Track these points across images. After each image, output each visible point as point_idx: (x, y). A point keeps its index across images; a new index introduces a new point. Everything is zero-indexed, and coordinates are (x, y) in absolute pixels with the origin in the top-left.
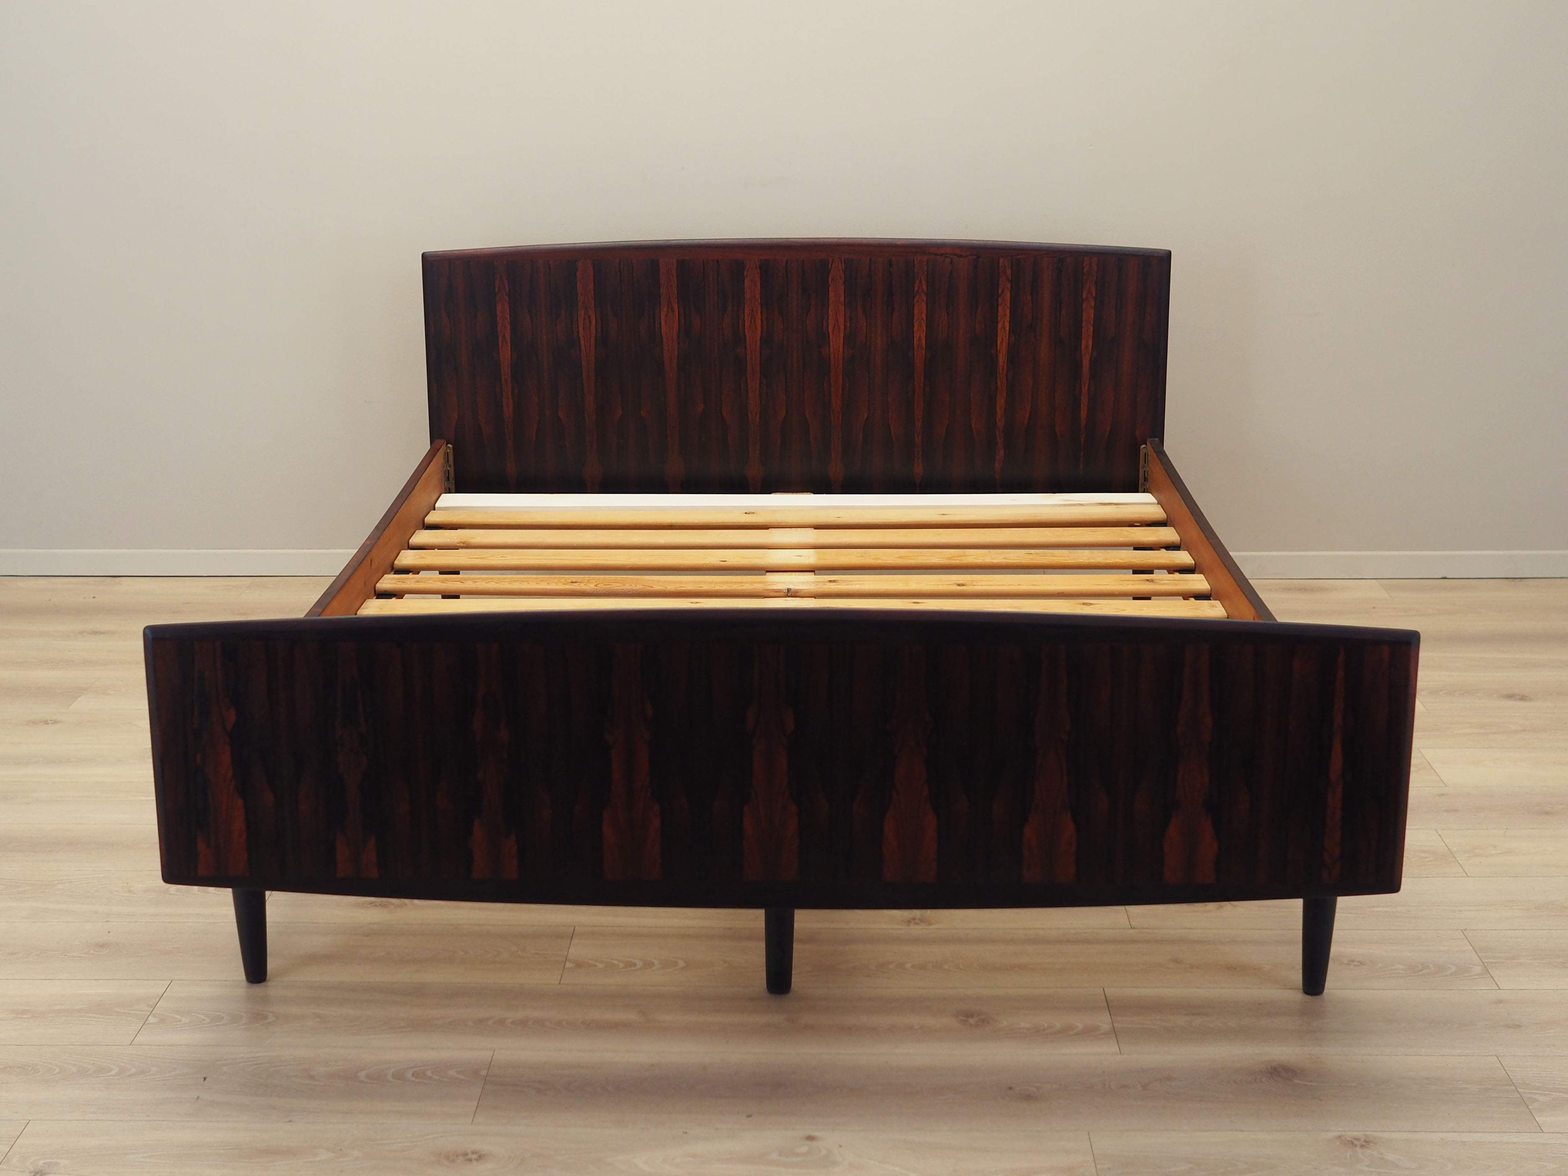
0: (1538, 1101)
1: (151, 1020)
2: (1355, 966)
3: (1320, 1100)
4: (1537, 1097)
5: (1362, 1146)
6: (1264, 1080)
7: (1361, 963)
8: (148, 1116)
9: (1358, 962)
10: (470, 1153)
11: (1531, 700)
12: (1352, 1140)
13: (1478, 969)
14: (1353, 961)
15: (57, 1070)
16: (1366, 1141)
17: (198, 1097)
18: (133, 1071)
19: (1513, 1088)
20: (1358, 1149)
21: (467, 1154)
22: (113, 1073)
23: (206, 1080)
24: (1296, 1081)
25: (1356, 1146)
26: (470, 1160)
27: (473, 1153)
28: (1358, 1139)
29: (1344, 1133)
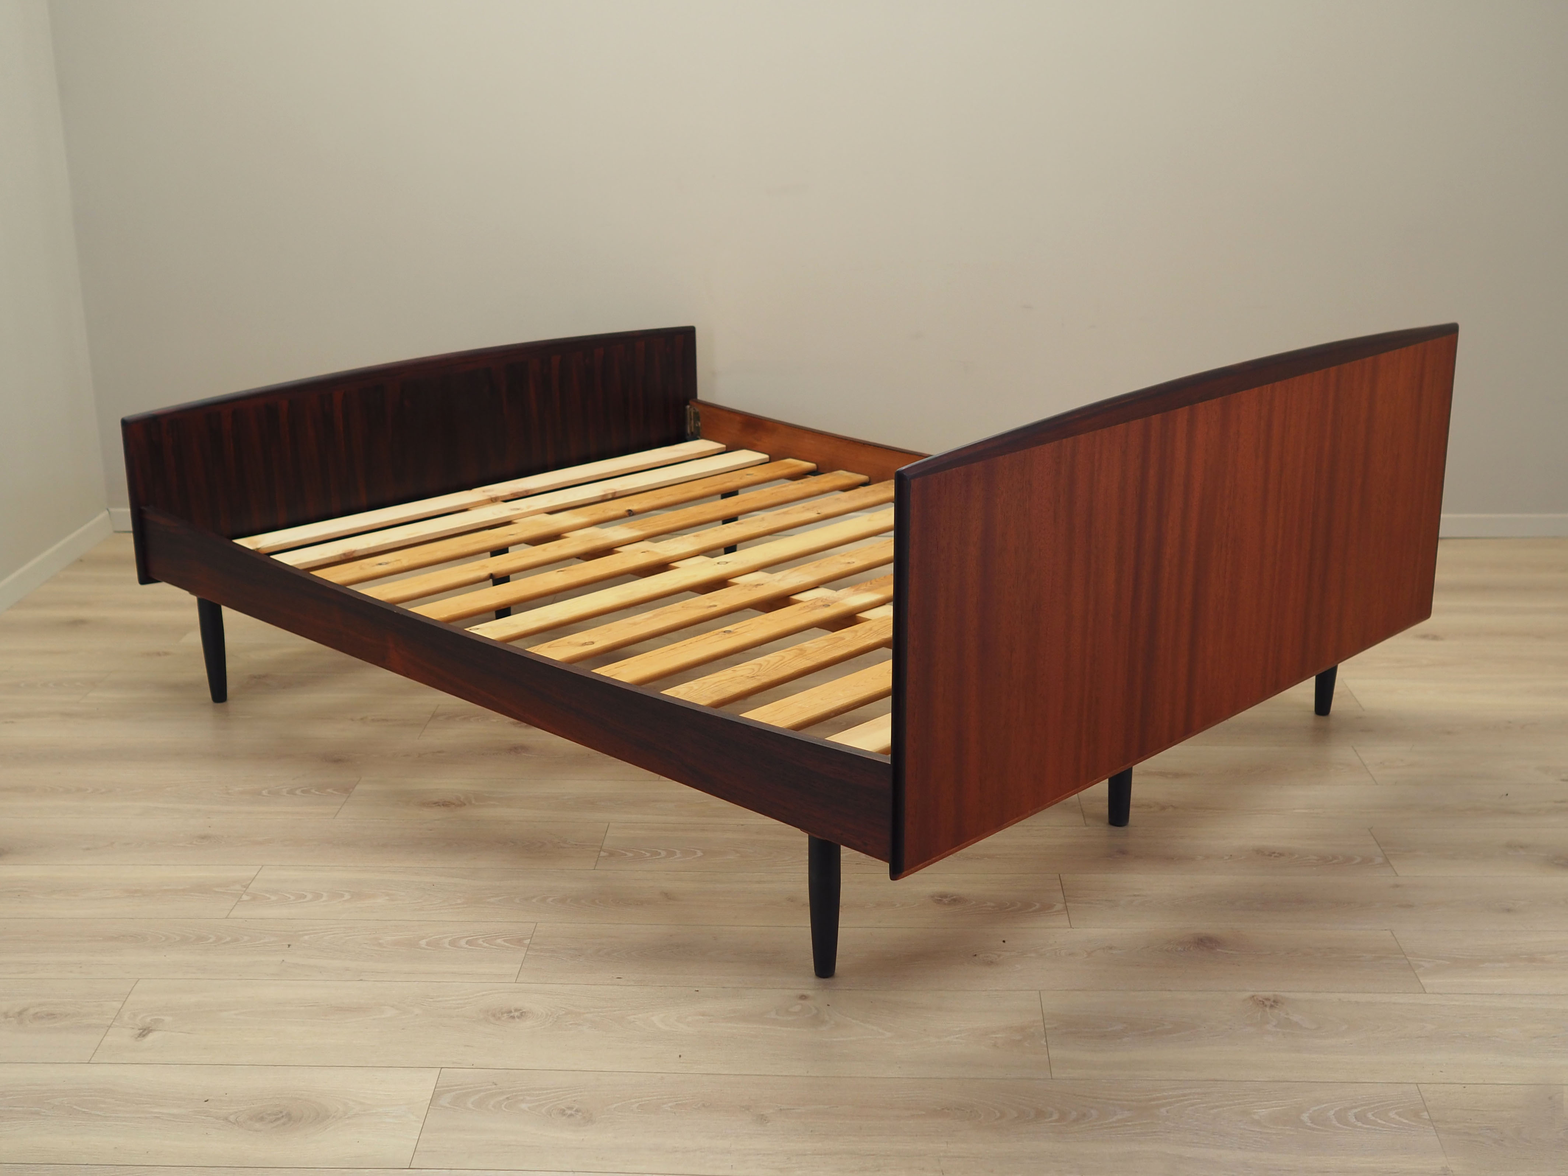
0: (1423, 967)
1: (245, 897)
2: (1275, 857)
3: (1239, 965)
4: (1422, 963)
5: (1271, 1006)
6: (1191, 949)
7: (1281, 855)
8: (240, 975)
9: (1278, 853)
10: (513, 1011)
11: (1442, 639)
12: (1264, 1000)
13: (1379, 860)
14: (1274, 853)
15: (164, 939)
16: (1274, 1001)
17: (283, 960)
18: (229, 939)
19: (1404, 956)
20: (1267, 1009)
21: (511, 1012)
22: (211, 941)
23: (290, 946)
24: (1218, 950)
25: (1266, 1006)
26: (513, 1017)
27: (516, 1010)
28: (1268, 999)
29: (1256, 993)
